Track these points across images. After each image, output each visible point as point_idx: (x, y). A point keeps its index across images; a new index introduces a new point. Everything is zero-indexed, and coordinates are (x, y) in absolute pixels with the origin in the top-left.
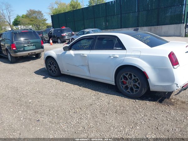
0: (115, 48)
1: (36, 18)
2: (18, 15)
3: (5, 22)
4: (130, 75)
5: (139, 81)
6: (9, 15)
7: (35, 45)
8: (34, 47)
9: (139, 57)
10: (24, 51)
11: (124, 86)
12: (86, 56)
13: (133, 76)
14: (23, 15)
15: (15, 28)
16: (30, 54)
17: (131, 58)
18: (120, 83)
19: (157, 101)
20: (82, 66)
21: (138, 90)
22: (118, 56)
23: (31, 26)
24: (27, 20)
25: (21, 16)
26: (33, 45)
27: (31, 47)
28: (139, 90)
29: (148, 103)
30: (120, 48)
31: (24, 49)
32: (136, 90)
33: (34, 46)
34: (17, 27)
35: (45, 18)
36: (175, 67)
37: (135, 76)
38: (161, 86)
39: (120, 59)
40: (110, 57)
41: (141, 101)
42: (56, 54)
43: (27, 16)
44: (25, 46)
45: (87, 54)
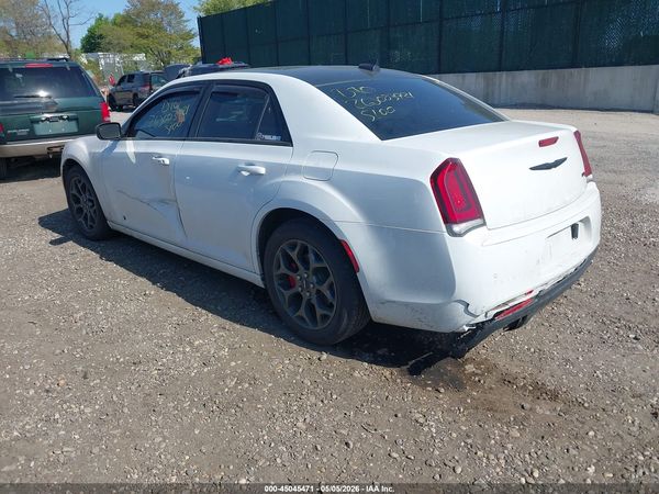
0: (259, 135)
1: (159, 28)
2: (101, 16)
3: (50, 37)
4: (304, 251)
5: (331, 279)
6: (65, 12)
7: (76, 119)
8: (73, 127)
9: (328, 177)
10: (33, 136)
11: (287, 293)
12: (167, 162)
13: (311, 257)
14: (117, 15)
15: (86, 62)
16: (55, 150)
17: (305, 181)
18: (276, 283)
19: (405, 368)
20: (162, 201)
21: (329, 313)
22: (262, 170)
23: (140, 57)
24: (127, 34)
25: (111, 17)
26: (68, 119)
27: (61, 127)
28: (332, 315)
29: (362, 371)
30: (275, 138)
31: (32, 130)
32: (325, 312)
33: (73, 123)
34: (92, 57)
35: (189, 28)
36: (457, 228)
37: (318, 258)
38: (407, 305)
39: (268, 183)
40: (239, 170)
41: (338, 361)
42: (90, 154)
43: (125, 20)
44: (38, 121)
45: (171, 157)
